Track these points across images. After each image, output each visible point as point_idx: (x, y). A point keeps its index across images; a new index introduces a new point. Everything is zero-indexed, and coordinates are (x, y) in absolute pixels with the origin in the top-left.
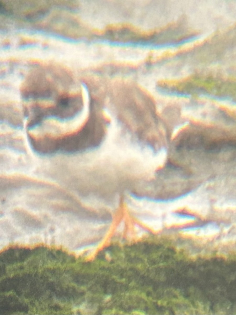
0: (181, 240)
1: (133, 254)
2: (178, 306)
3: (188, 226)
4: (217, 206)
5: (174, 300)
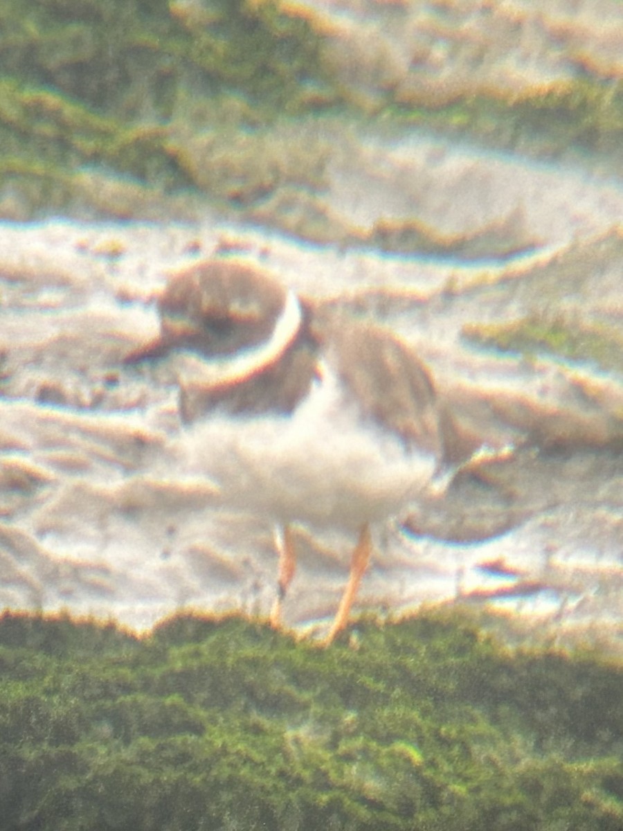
0: (488, 619)
1: (399, 641)
2: (480, 738)
3: (502, 593)
4: (558, 560)
5: (470, 728)
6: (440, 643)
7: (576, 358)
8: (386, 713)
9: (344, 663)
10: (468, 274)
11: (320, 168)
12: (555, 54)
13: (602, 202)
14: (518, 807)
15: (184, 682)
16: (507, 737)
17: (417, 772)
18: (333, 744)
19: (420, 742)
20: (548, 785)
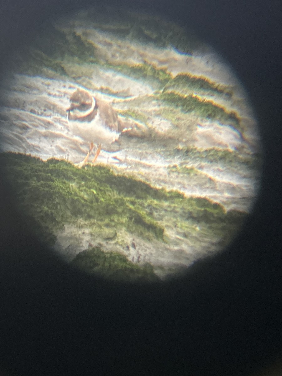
1: (95, 169)
2: (108, 190)
4: (128, 158)
5: (106, 188)
6: (103, 171)
7: (136, 119)
8: (90, 183)
9: (83, 172)
10: (118, 99)
11: (91, 74)
12: (140, 58)
13: (145, 89)
14: (114, 205)
15: (51, 172)
16: (113, 191)
17: (94, 195)
18: (79, 188)
19: (96, 190)
20: (120, 201)
